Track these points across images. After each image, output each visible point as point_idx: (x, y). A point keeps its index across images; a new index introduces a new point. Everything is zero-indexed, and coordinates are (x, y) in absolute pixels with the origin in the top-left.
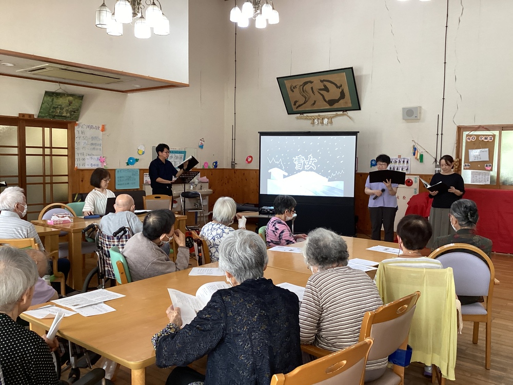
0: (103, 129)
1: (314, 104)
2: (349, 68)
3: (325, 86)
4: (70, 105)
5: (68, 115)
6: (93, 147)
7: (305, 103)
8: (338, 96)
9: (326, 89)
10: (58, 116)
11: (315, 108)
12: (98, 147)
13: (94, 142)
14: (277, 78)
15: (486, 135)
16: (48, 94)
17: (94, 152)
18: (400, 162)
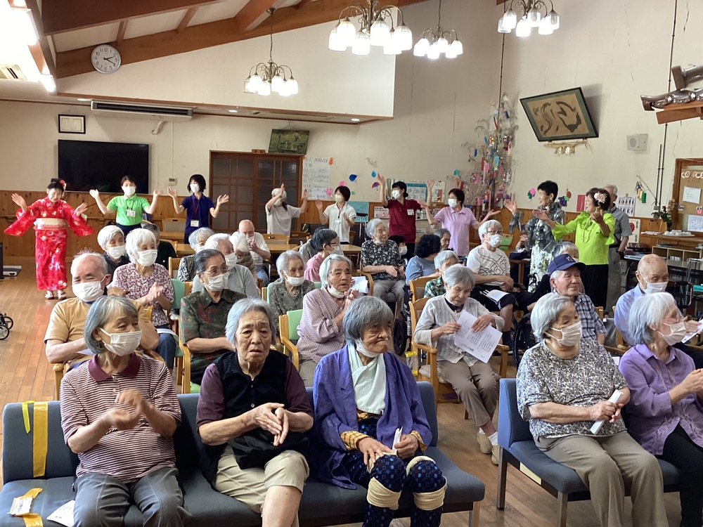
0: (331, 163)
1: (557, 129)
2: (577, 88)
3: (562, 109)
4: (296, 140)
5: (296, 149)
6: (320, 179)
7: (549, 128)
8: (574, 121)
9: (564, 113)
10: (286, 151)
11: (559, 134)
12: (326, 179)
13: (322, 174)
14: (521, 100)
15: (699, 171)
16: (274, 131)
17: (321, 184)
18: (626, 202)
